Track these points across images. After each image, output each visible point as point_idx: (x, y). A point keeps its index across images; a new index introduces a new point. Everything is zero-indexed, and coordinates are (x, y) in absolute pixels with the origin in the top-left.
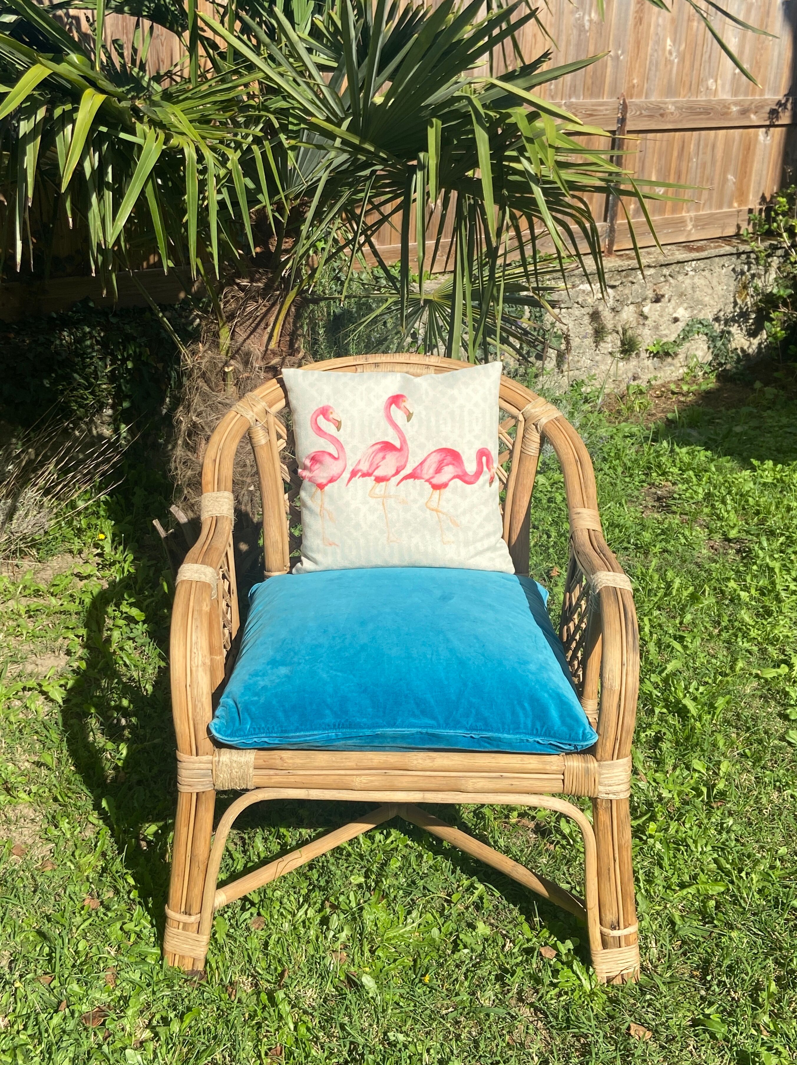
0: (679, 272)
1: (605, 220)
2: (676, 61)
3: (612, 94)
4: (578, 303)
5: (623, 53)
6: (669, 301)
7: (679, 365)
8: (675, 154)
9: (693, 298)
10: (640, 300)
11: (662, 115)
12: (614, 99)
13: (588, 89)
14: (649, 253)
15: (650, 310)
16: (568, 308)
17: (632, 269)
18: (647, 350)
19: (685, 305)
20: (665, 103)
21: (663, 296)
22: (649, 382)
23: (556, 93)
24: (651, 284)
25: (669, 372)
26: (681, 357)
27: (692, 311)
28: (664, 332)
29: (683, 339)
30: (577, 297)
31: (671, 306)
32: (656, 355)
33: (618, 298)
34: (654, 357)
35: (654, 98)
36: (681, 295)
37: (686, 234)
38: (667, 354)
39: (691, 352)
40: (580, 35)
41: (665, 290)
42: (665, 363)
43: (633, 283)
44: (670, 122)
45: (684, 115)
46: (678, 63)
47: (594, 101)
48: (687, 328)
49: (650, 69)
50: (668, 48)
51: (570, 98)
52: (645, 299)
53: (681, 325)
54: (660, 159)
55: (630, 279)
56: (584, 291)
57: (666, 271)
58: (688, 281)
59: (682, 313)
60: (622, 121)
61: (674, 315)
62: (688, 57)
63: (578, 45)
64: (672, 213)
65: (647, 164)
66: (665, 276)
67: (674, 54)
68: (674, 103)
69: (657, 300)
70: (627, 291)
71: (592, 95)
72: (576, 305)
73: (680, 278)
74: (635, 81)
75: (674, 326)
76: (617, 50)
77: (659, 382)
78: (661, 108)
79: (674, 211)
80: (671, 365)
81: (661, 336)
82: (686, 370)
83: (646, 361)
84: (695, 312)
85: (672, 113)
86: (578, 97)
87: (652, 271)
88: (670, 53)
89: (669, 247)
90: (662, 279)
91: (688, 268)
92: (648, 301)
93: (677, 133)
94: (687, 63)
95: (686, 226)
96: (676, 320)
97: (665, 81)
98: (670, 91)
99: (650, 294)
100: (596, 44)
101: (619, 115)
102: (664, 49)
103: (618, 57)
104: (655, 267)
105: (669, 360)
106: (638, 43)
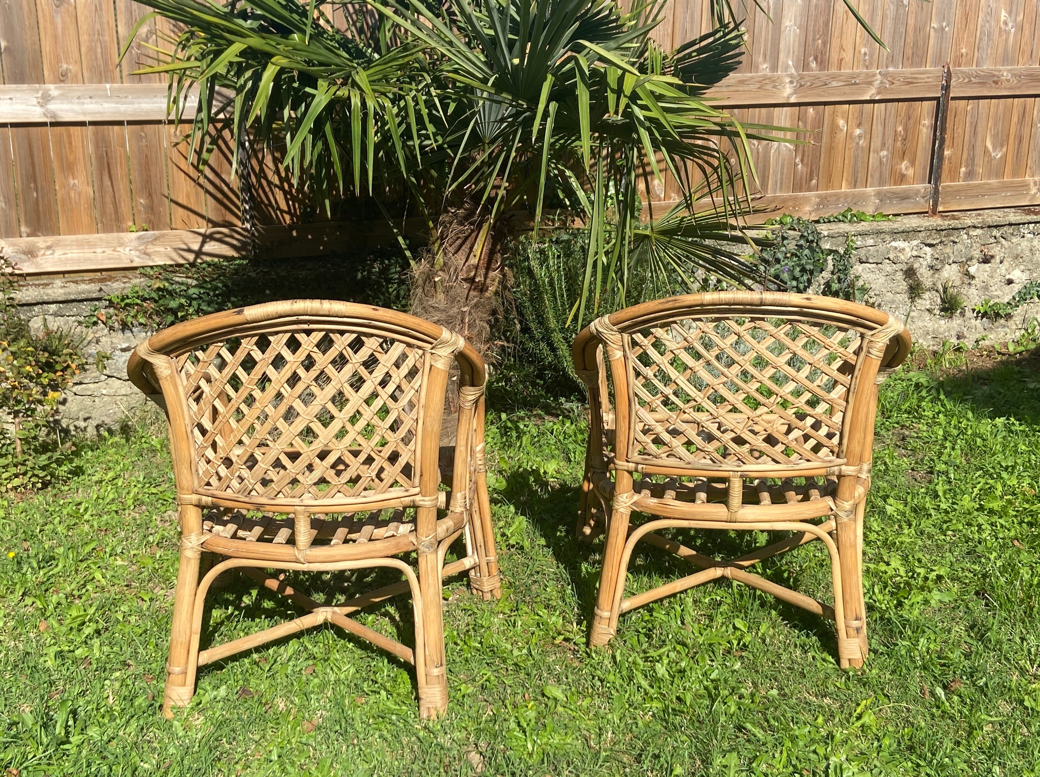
0: (1012, 234)
1: (930, 182)
2: (1013, 30)
3: (935, 64)
4: (889, 259)
5: (948, 25)
6: (1001, 262)
7: (1014, 327)
8: (1015, 119)
9: (1031, 260)
10: (964, 259)
11: (996, 82)
12: (940, 68)
13: (908, 59)
14: (979, 215)
15: (978, 270)
16: (877, 264)
17: (953, 229)
18: (974, 310)
19: (1022, 267)
20: (1000, 71)
21: (992, 257)
22: (977, 342)
23: (871, 64)
24: (978, 245)
25: (1003, 334)
26: (1017, 319)
27: (1031, 274)
28: (996, 293)
29: (1019, 301)
30: (888, 253)
31: (1003, 267)
32: (985, 315)
33: (936, 256)
34: (982, 317)
35: (987, 66)
36: (1017, 257)
37: (1029, 197)
38: (997, 315)
39: (1030, 315)
40: (897, 10)
41: (996, 250)
42: (996, 324)
43: (955, 242)
44: (1006, 89)
45: (1023, 81)
46: (1015, 34)
47: (914, 69)
48: (1024, 291)
49: (981, 39)
50: (1003, 18)
51: (887, 67)
52: (971, 259)
53: (1016, 288)
54: (995, 124)
55: (952, 238)
56: (896, 248)
57: (995, 232)
58: (1025, 244)
59: (1017, 275)
60: (947, 88)
61: (1008, 277)
62: (1026, 26)
63: (896, 19)
64: (1013, 177)
65: (979, 130)
66: (995, 238)
67: (1010, 25)
68: (1008, 71)
69: (986, 260)
70: (948, 250)
71: (912, 65)
72: (888, 261)
73: (1014, 240)
74: (963, 51)
75: (1007, 287)
76: (940, 22)
77: (987, 342)
78: (994, 76)
79: (1015, 174)
80: (1004, 326)
81: (992, 297)
82: (1023, 331)
83: (973, 321)
84: (1035, 275)
85: (1008, 81)
86: (896, 66)
87: (978, 232)
88: (1006, 23)
89: (1006, 210)
90: (992, 240)
91: (1024, 230)
92: (975, 261)
93: (1016, 100)
94: (1027, 32)
95: (1029, 189)
96: (1010, 282)
97: (1000, 50)
98: (1006, 60)
99: (976, 254)
100: (916, 18)
101: (944, 82)
102: (998, 20)
103: (943, 29)
104: (982, 228)
105: (1002, 321)
106: (966, 16)
